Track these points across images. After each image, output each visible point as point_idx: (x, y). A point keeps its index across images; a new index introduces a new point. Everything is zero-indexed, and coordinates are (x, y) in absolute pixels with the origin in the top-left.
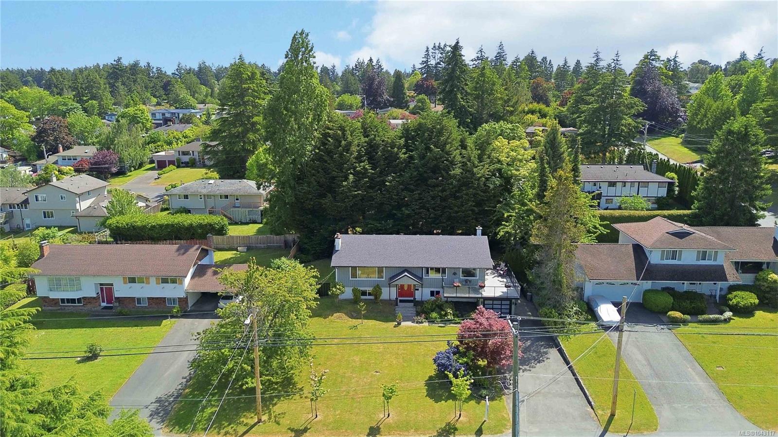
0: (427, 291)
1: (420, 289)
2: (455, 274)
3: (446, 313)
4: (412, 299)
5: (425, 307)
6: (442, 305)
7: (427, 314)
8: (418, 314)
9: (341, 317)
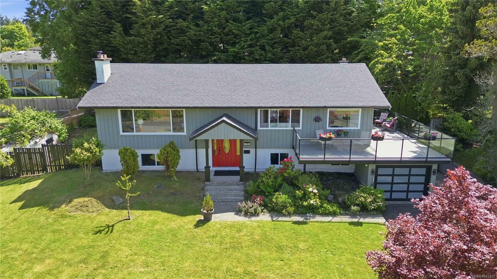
0: (265, 154)
1: (252, 151)
2: (317, 119)
3: (305, 194)
4: (237, 169)
5: (262, 181)
6: (296, 178)
7: (267, 197)
8: (248, 196)
9: (87, 206)
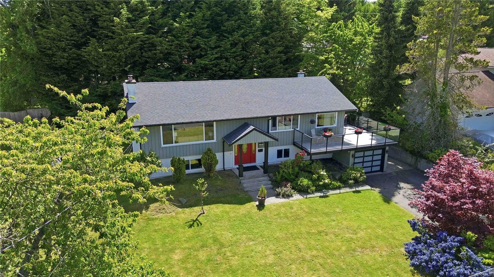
0: (273, 151)
2: (312, 122)
3: (319, 177)
4: (253, 164)
5: (284, 172)
6: (308, 167)
7: (293, 183)
8: (280, 184)
9: (164, 209)
